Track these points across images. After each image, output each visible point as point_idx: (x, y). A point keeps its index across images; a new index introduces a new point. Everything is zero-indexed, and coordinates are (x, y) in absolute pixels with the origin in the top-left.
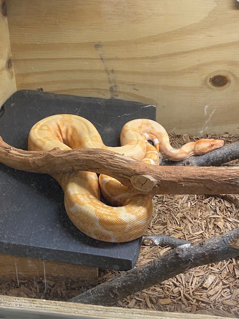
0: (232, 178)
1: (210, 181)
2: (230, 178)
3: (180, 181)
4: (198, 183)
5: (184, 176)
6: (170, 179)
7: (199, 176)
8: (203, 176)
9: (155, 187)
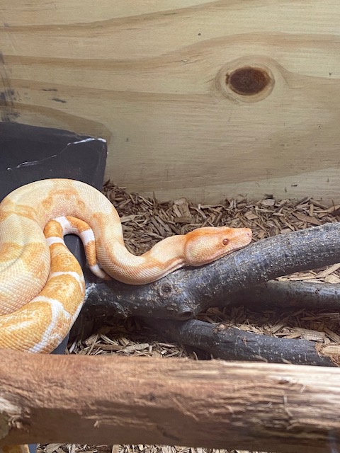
0: (238, 408)
1: (172, 412)
2: (231, 409)
3: (87, 411)
4: (139, 417)
5: (99, 394)
6: (60, 405)
7: (143, 397)
8: (152, 398)
9: (13, 428)
